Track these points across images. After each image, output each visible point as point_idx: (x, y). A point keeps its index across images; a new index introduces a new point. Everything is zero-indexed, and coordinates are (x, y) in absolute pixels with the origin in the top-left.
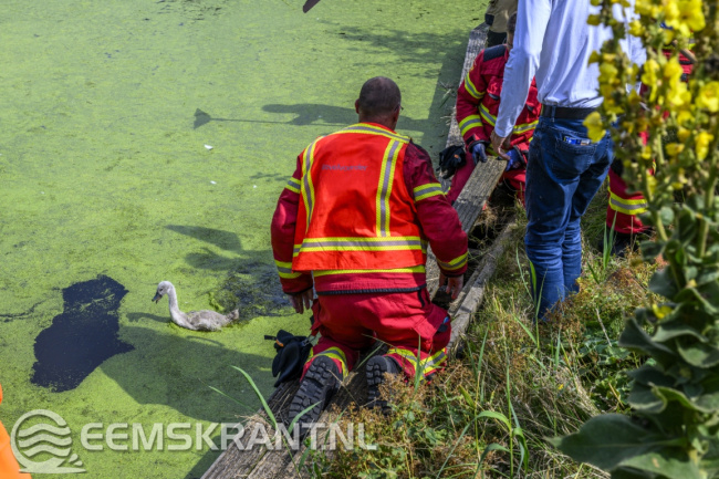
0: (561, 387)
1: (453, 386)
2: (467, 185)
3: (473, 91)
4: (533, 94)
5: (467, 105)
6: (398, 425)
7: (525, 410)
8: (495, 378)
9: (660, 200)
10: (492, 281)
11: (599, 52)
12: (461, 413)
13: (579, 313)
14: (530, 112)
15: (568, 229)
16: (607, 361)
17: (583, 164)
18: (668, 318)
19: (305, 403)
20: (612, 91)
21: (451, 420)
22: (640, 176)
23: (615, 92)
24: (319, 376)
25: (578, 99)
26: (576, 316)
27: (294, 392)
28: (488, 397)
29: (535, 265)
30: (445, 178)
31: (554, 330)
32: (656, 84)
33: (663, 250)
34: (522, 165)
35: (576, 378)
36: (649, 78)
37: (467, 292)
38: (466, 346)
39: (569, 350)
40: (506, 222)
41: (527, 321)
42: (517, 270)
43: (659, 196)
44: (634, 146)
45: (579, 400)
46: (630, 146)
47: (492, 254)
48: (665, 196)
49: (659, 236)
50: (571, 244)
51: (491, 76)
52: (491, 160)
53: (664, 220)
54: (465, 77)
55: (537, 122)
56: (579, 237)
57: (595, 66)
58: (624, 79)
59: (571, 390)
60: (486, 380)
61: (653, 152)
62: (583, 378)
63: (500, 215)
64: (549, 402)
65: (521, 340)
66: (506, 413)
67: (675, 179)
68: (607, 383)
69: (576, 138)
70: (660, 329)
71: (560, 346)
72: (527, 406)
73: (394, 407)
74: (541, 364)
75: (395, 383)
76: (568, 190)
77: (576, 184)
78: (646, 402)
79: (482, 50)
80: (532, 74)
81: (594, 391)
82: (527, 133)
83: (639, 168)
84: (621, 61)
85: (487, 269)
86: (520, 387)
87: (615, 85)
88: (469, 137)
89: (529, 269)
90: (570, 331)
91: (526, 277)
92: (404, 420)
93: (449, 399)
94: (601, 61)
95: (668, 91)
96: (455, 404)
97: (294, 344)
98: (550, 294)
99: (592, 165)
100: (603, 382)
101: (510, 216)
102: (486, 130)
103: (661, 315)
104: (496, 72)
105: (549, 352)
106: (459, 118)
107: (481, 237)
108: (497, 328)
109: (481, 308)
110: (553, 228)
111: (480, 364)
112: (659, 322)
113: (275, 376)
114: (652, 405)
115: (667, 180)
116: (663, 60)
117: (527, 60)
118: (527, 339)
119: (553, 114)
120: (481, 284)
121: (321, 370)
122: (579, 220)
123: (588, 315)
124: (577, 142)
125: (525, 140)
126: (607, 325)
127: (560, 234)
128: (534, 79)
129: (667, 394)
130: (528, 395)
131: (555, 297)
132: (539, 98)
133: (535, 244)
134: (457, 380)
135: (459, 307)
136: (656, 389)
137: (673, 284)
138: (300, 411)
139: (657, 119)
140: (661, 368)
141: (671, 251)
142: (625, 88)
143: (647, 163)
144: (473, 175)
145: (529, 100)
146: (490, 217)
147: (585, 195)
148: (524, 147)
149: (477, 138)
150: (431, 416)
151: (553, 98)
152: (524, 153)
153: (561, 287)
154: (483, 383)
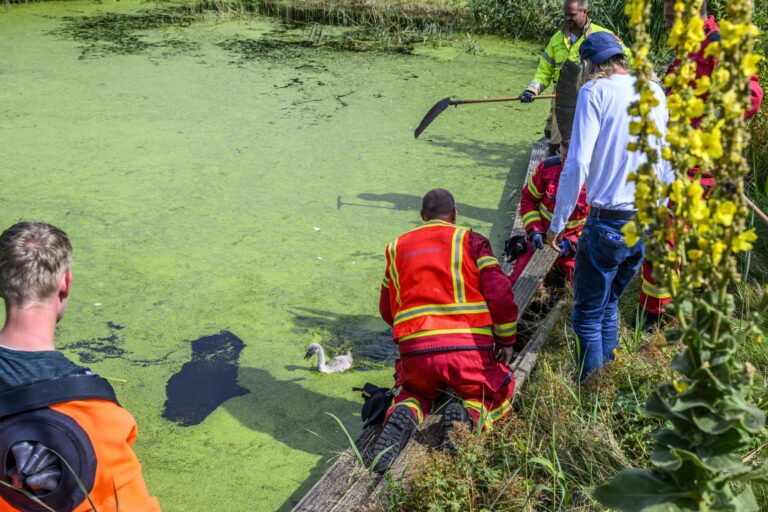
0: (597, 439)
1: (509, 434)
2: (526, 268)
3: (535, 192)
4: (583, 197)
5: (529, 203)
6: (463, 466)
7: (567, 456)
8: (544, 429)
9: (682, 295)
10: (544, 348)
11: (635, 173)
12: (514, 457)
13: (614, 378)
14: (580, 211)
15: (607, 308)
16: (636, 419)
17: (621, 256)
18: (686, 392)
19: (387, 443)
20: (645, 205)
21: (507, 462)
22: (666, 275)
23: (648, 206)
24: (399, 421)
25: (619, 202)
26: (611, 381)
27: (378, 434)
28: (537, 445)
29: (579, 337)
30: (509, 262)
31: (593, 391)
32: (681, 200)
33: (683, 336)
34: (572, 253)
35: (610, 431)
36: (676, 196)
37: (523, 356)
38: (520, 401)
39: (604, 408)
40: (557, 300)
41: (572, 382)
42: (565, 340)
43: (681, 293)
44: (662, 250)
45: (611, 450)
46: (659, 250)
47: (545, 326)
48: (686, 292)
49: (680, 324)
50: (608, 321)
51: (549, 180)
52: (547, 248)
53: (685, 312)
54: (529, 180)
55: (585, 220)
56: (616, 315)
57: (632, 184)
58: (656, 196)
59: (605, 441)
60: (536, 430)
61: (677, 255)
62: (615, 432)
63: (552, 294)
64: (587, 451)
65: (566, 399)
66: (551, 459)
67: (694, 279)
68: (634, 437)
69: (616, 235)
70: (679, 401)
71: (598, 404)
72: (568, 453)
73: (461, 450)
74: (582, 419)
75: (462, 430)
76: (609, 277)
77: (615, 272)
78: (665, 461)
79: (543, 159)
80: (582, 182)
81: (624, 443)
82: (577, 228)
83: (666, 268)
84: (653, 182)
85: (540, 338)
86: (563, 437)
87: (647, 201)
88: (530, 229)
89: (574, 340)
90: (607, 392)
91: (572, 346)
92: (468, 461)
93: (505, 445)
94: (637, 180)
95: (691, 207)
96: (510, 449)
97: (380, 395)
98: (591, 360)
99: (628, 258)
100: (631, 436)
101: (561, 295)
102: (544, 224)
103: (680, 390)
104: (554, 177)
105: (589, 409)
106: (523, 213)
107: (537, 311)
108: (546, 388)
109: (534, 369)
110: (595, 307)
111: (531, 417)
112: (678, 395)
113: (364, 420)
114: (670, 463)
115: (688, 279)
116: (688, 182)
117: (578, 169)
118: (571, 398)
119: (599, 213)
120: (535, 350)
121: (401, 416)
122: (617, 301)
123: (621, 381)
124: (617, 238)
125: (575, 233)
126: (636, 388)
127: (601, 313)
128: (584, 185)
129: (682, 455)
130: (570, 444)
131: (595, 364)
132: (588, 201)
133: (580, 320)
134: (512, 429)
135: (517, 367)
136: (673, 450)
137: (690, 364)
138: (381, 450)
139: (682, 229)
140: (678, 433)
141: (690, 337)
142: (656, 203)
143: (672, 265)
144: (532, 259)
145: (579, 201)
146: (545, 295)
147: (623, 282)
148: (574, 239)
149: (536, 229)
150: (491, 458)
151: (600, 202)
152: (574, 244)
153: (600, 356)
154: (534, 433)
